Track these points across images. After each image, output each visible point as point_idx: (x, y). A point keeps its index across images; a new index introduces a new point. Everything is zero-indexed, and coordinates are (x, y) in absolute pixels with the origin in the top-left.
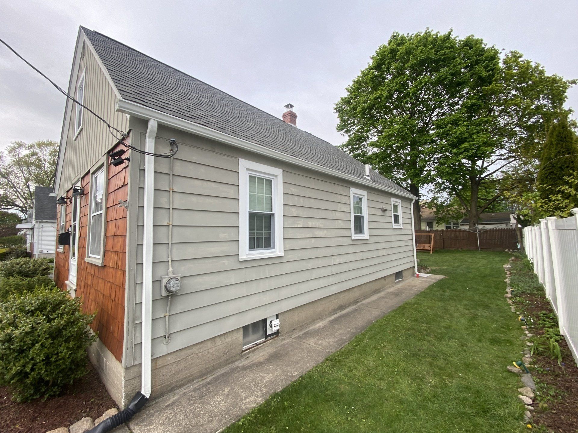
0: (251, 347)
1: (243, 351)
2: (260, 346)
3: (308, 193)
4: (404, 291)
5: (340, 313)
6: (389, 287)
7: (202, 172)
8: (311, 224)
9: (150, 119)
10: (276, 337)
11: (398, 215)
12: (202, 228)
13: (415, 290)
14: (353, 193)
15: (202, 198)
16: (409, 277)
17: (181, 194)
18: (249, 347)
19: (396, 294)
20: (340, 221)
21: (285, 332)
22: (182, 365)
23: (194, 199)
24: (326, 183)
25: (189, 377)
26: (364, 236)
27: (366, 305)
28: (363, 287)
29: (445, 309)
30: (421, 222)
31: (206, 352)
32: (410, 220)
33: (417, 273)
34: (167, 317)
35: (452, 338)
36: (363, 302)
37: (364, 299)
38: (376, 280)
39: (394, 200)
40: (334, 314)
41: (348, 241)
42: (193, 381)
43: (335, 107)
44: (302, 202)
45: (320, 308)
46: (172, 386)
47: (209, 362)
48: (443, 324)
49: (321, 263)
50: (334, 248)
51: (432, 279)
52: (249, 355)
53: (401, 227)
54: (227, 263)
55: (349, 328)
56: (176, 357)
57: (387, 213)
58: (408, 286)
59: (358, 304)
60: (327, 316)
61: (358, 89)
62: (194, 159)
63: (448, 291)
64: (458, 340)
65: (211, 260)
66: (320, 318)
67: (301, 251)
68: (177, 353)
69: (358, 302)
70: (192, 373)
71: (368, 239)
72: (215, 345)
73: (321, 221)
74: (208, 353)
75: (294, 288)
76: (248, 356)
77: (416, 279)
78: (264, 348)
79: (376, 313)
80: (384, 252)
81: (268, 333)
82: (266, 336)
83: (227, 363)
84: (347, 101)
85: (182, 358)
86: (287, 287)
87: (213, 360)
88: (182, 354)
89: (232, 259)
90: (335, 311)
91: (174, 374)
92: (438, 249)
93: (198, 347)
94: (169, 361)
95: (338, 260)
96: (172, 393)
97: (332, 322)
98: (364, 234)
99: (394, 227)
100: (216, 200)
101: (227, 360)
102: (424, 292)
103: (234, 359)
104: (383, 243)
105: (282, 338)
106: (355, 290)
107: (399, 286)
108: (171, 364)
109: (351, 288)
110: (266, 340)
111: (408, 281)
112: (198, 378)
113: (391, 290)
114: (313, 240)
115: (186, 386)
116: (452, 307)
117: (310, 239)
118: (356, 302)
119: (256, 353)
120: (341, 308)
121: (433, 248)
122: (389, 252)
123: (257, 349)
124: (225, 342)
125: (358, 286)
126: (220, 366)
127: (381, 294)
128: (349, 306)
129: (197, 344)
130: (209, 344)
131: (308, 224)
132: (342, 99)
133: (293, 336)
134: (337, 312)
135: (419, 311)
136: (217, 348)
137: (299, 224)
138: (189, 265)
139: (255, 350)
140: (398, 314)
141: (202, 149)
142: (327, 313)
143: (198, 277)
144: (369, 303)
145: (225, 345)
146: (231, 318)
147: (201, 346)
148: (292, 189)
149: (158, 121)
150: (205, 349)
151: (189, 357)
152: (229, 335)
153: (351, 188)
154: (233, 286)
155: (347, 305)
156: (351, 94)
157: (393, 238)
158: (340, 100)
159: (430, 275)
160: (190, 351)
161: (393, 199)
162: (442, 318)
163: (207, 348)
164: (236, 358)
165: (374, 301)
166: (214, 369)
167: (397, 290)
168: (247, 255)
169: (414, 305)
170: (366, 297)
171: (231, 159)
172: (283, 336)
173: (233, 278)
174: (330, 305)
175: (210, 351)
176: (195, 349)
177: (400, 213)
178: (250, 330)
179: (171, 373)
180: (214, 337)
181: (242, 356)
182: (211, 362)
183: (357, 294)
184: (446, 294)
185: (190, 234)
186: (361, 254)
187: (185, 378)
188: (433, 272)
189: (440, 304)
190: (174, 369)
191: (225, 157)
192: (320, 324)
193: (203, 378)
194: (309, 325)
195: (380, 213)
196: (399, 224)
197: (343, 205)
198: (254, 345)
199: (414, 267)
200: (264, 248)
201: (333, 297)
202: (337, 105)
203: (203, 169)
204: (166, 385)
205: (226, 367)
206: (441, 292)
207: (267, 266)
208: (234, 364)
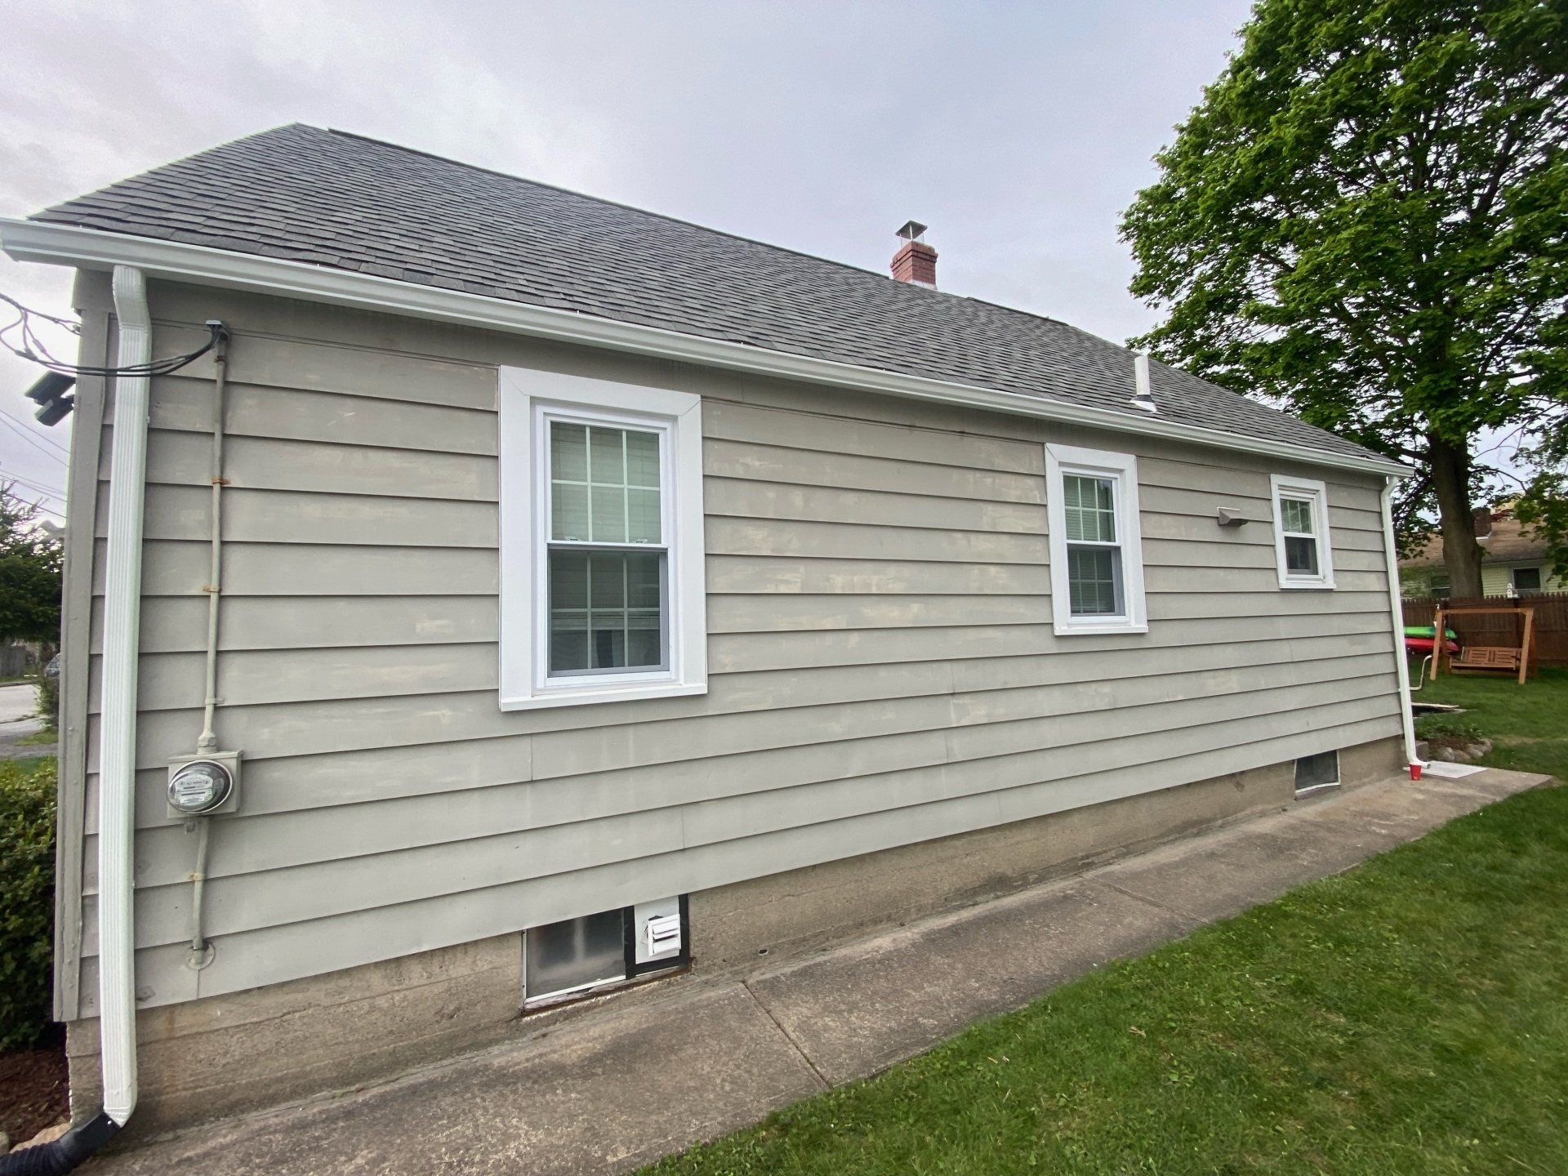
0: (560, 999)
1: (525, 1013)
2: (602, 999)
3: (829, 472)
4: (1322, 834)
5: (991, 905)
6: (1263, 814)
7: (346, 420)
8: (839, 579)
9: (113, 265)
10: (675, 974)
11: (1313, 541)
12: (341, 603)
13: (1380, 836)
14: (1061, 464)
15: (345, 504)
16: (1374, 776)
17: (261, 496)
18: (551, 1001)
19: (1274, 846)
20: (993, 570)
21: (719, 961)
22: (268, 1038)
23: (312, 509)
24: (917, 433)
25: (296, 1077)
26: (1126, 623)
27: (1115, 884)
28: (1121, 811)
29: (1485, 944)
30: (1479, 568)
31: (366, 1005)
32: (1379, 557)
33: (1416, 761)
34: (198, 886)
35: (1457, 1124)
36: (1115, 868)
37: (1124, 855)
38: (1188, 785)
39: (1280, 485)
40: (962, 907)
41: (1039, 642)
42: (314, 1092)
43: (1124, 222)
44: (797, 503)
45: (887, 882)
46: (233, 1098)
47: (379, 1039)
48: (1441, 1030)
49: (891, 718)
50: (962, 665)
51: (1484, 788)
52: (551, 1028)
53: (1330, 584)
54: (446, 719)
55: (980, 976)
56: (242, 1010)
57: (1248, 533)
58: (1355, 815)
59: (1090, 875)
60: (924, 912)
61: (1199, 148)
62: (312, 380)
63: (1536, 847)
64: (1486, 1138)
65: (380, 709)
66: (889, 918)
67: (793, 679)
68: (248, 999)
69: (1089, 866)
70: (308, 1068)
71: (1143, 634)
72: (400, 982)
73: (892, 569)
74: (373, 1009)
75: (757, 807)
76: (544, 1030)
77: (1408, 784)
78: (620, 1008)
79: (1139, 923)
80: (1234, 682)
81: (639, 960)
82: (632, 968)
83: (451, 1046)
84: (1159, 198)
85: (264, 1017)
86: (722, 802)
87: (391, 1032)
88: (270, 1001)
89: (470, 706)
90: (968, 895)
91: (239, 1061)
92: (1555, 666)
93: (331, 985)
94: (217, 1019)
95: (979, 711)
96: (232, 1117)
97: (933, 940)
98: (1122, 613)
99: (1285, 583)
100: (402, 510)
101: (453, 1038)
102: (1415, 848)
103: (482, 1037)
104: (1230, 649)
105: (704, 978)
106: (1075, 819)
107: (1309, 812)
108: (226, 1029)
109: (1051, 815)
110: (633, 980)
111: (1361, 792)
112: (332, 1086)
113: (1266, 826)
114: (854, 638)
115: (284, 1106)
116: (1526, 933)
117: (842, 635)
118: (1079, 864)
119: (581, 1025)
120: (1000, 884)
121: (1530, 662)
122: (1263, 680)
123: (587, 1009)
124: (444, 977)
125: (1089, 807)
126: (421, 1055)
127: (1208, 842)
128: (1041, 880)
129: (329, 975)
130: (376, 980)
131: (828, 580)
132: (1144, 195)
133: (755, 978)
134: (979, 899)
135: (1340, 942)
136: (411, 995)
137: (782, 581)
138: (289, 721)
139: (577, 1012)
140: (1229, 941)
141: (344, 345)
142: (927, 901)
143: (328, 761)
144: (1135, 876)
145: (441, 987)
146: (460, 900)
147: (345, 982)
148: (748, 460)
149: (143, 271)
150: (359, 996)
151: (297, 1015)
152: (459, 955)
153: (1048, 445)
154: (476, 796)
155: (1032, 878)
156: (1174, 171)
157: (1283, 628)
158: (1136, 199)
159: (1484, 769)
160: (300, 996)
161: (1277, 480)
162: (1452, 992)
163: (367, 994)
164: (492, 1034)
165: (1161, 870)
166: (397, 1063)
167: (1293, 828)
168: (535, 692)
169: (1333, 906)
170: (1129, 850)
171: (465, 371)
172: (707, 972)
173: (474, 767)
174: (947, 876)
175: (382, 1002)
176: (317, 993)
177: (1321, 532)
178: (579, 940)
179: (228, 1059)
180: (398, 959)
181: (522, 1031)
182: (386, 1040)
183: (1085, 835)
184: (1524, 863)
185: (291, 623)
186: (1106, 689)
187: (280, 1080)
188: (1499, 758)
189: (1468, 913)
190: (237, 1047)
191: (442, 367)
192: (883, 942)
193: (353, 1088)
194: (835, 942)
195: (1212, 532)
196: (1316, 573)
197: (1008, 510)
198: (577, 996)
199: (1400, 738)
200: (627, 668)
201: (958, 843)
202: (1128, 215)
203: (348, 411)
204: (210, 1092)
205: (450, 1061)
206: (1502, 855)
207: (631, 731)
208: (483, 1052)
